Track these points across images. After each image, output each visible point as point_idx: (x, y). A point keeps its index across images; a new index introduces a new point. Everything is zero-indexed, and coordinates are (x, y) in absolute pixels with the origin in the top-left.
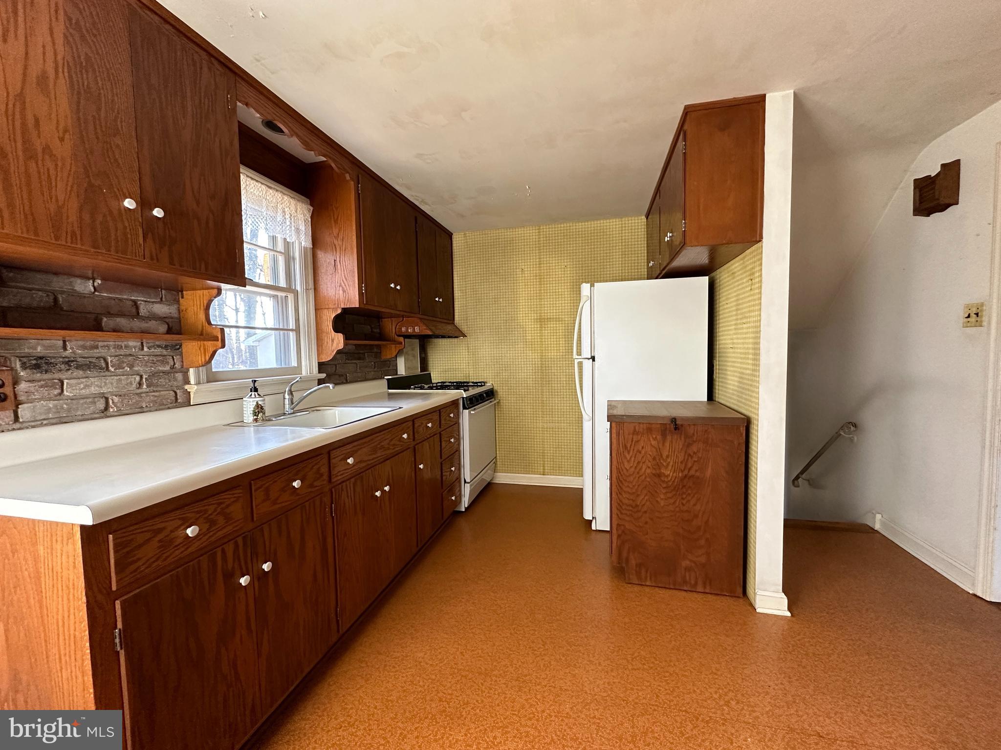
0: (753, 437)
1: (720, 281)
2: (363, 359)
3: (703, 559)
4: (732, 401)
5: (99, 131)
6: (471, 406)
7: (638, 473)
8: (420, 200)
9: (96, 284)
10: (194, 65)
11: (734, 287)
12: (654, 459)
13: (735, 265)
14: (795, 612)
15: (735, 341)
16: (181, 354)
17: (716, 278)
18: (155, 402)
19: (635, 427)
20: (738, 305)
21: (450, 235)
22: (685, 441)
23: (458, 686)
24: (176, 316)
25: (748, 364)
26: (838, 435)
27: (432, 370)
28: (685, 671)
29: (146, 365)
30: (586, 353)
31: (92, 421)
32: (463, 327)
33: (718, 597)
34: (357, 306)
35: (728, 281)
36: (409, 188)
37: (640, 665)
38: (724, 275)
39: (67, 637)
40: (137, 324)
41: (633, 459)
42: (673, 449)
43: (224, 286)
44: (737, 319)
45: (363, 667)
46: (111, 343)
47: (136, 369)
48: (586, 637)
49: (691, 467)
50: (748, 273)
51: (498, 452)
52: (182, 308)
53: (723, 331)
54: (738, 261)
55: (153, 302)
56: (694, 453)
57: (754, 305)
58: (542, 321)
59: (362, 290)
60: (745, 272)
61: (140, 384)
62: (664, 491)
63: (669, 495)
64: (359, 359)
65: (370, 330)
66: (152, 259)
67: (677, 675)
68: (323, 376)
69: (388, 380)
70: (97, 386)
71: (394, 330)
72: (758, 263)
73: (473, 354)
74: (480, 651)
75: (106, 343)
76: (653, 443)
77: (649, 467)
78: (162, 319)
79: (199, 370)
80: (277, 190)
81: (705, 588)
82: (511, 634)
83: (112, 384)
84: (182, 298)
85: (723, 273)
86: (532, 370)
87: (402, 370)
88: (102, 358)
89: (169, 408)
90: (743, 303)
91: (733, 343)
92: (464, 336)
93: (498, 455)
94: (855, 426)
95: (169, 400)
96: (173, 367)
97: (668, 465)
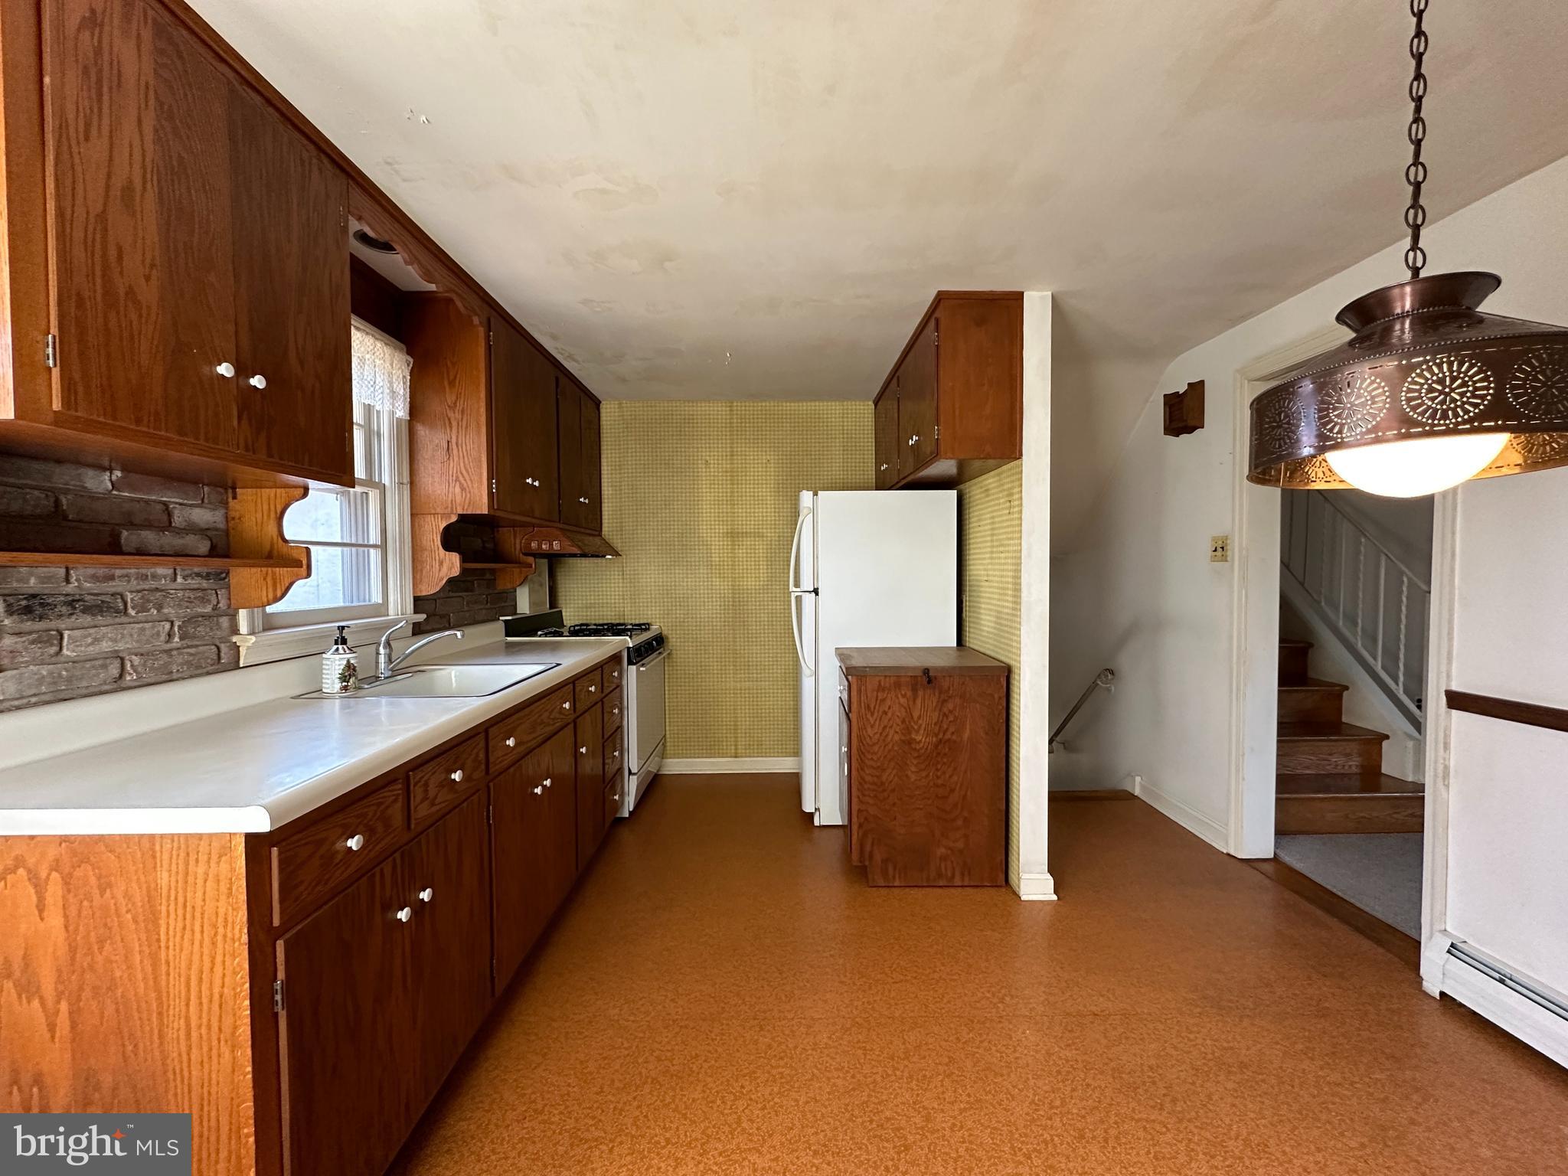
0: (1014, 689)
1: (970, 497)
2: (472, 591)
3: (960, 845)
4: (988, 646)
5: (191, 265)
6: (639, 659)
7: (884, 740)
8: (567, 354)
9: (114, 478)
10: (303, 165)
11: (990, 507)
12: (903, 721)
13: (990, 480)
14: (1061, 895)
15: (990, 573)
16: (228, 588)
17: (964, 492)
18: (189, 663)
19: (880, 682)
20: (993, 529)
21: (597, 403)
22: (939, 697)
23: (679, 1039)
24: (222, 526)
25: (1007, 601)
26: (1095, 685)
27: (563, 606)
28: (953, 975)
29: (179, 605)
30: (807, 584)
31: (101, 696)
32: (615, 541)
33: (978, 889)
34: (486, 512)
35: (980, 499)
36: (554, 337)
37: (902, 977)
38: (975, 490)
39: (205, 1000)
40: (168, 540)
41: (877, 723)
42: (925, 710)
43: (312, 484)
44: (993, 547)
45: (533, 1041)
46: (133, 571)
47: (166, 611)
48: (831, 956)
49: (947, 729)
50: (1005, 493)
51: (667, 728)
52: (232, 514)
53: (974, 559)
54: (993, 477)
55: (191, 506)
56: (951, 712)
57: (1013, 532)
58: (734, 536)
59: (492, 488)
60: (1001, 491)
61: (170, 635)
62: (915, 762)
63: (923, 766)
64: (466, 591)
65: (481, 545)
66: (247, 449)
67: (944, 980)
68: (422, 617)
69: (506, 621)
70: (111, 639)
71: (518, 546)
72: (1017, 483)
73: (631, 582)
74: (698, 994)
75: (124, 571)
76: (903, 701)
77: (897, 732)
78: (203, 532)
79: (253, 613)
80: (367, 333)
81: (963, 880)
82: (734, 967)
83: (131, 635)
84: (234, 498)
85: (974, 488)
86: (720, 606)
87: (524, 605)
88: (118, 594)
89: (208, 673)
90: (999, 528)
91: (988, 575)
92: (616, 554)
93: (668, 733)
94: (1112, 673)
95: (209, 661)
96: (215, 608)
97: (920, 727)
